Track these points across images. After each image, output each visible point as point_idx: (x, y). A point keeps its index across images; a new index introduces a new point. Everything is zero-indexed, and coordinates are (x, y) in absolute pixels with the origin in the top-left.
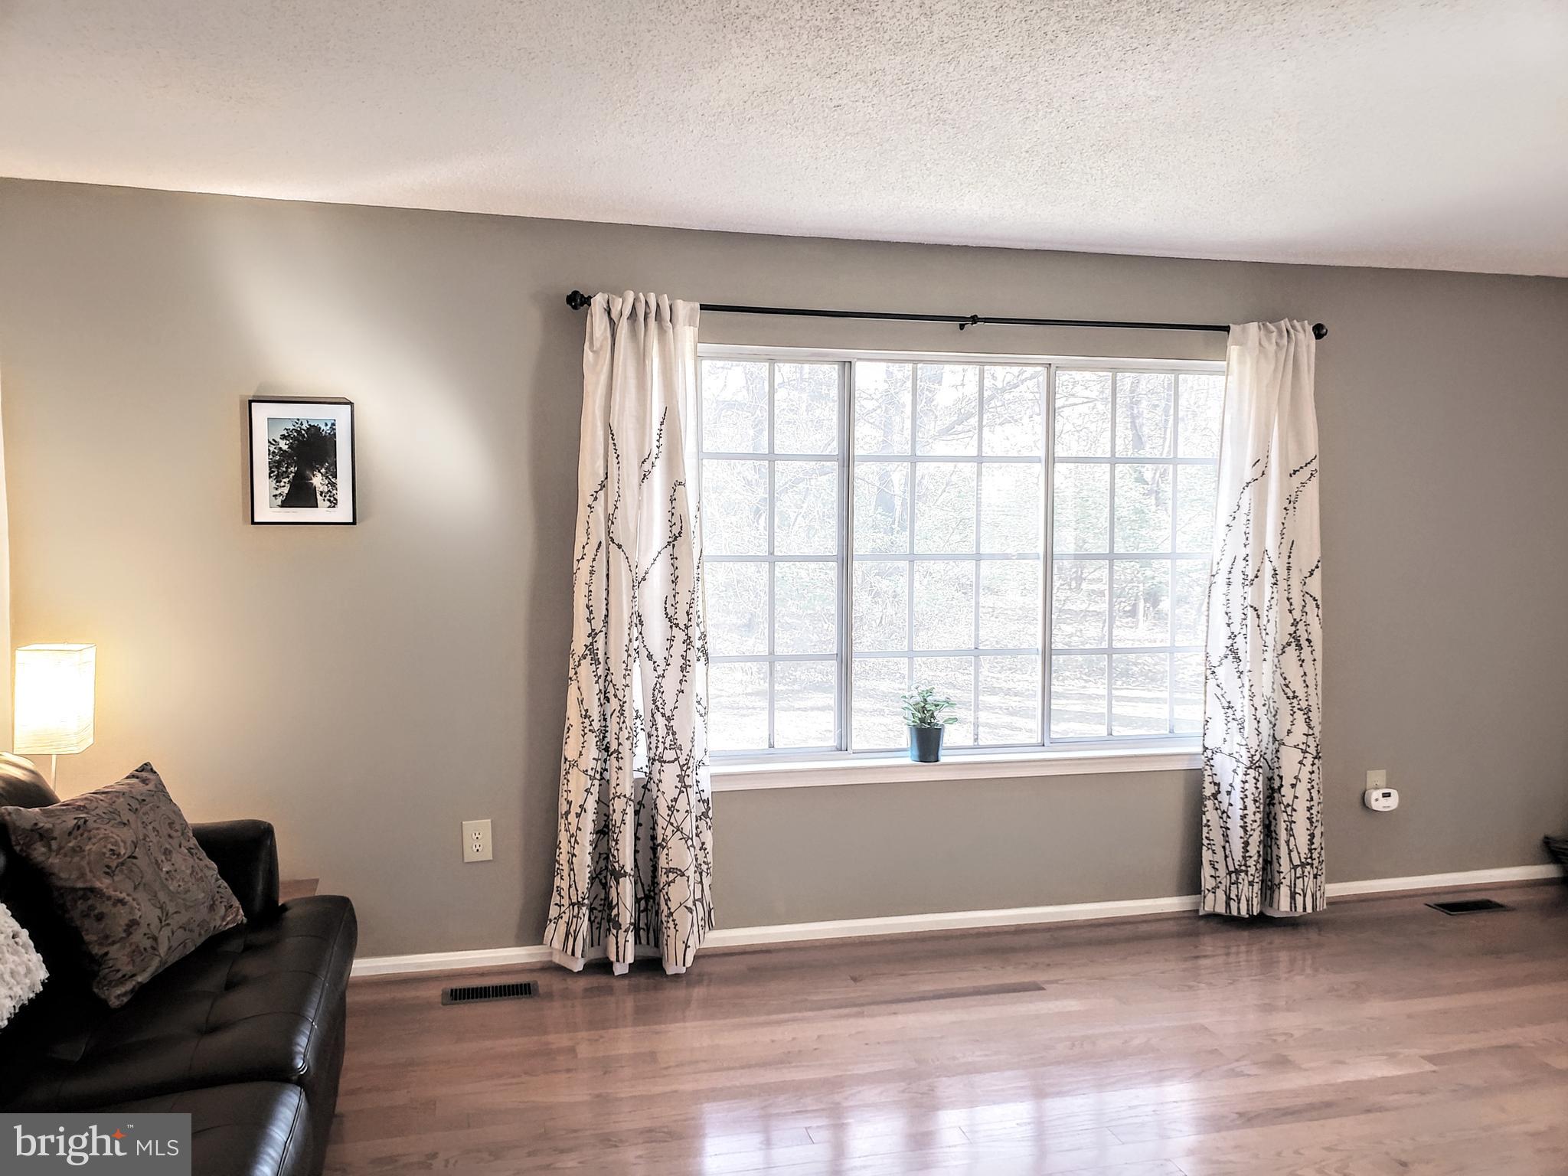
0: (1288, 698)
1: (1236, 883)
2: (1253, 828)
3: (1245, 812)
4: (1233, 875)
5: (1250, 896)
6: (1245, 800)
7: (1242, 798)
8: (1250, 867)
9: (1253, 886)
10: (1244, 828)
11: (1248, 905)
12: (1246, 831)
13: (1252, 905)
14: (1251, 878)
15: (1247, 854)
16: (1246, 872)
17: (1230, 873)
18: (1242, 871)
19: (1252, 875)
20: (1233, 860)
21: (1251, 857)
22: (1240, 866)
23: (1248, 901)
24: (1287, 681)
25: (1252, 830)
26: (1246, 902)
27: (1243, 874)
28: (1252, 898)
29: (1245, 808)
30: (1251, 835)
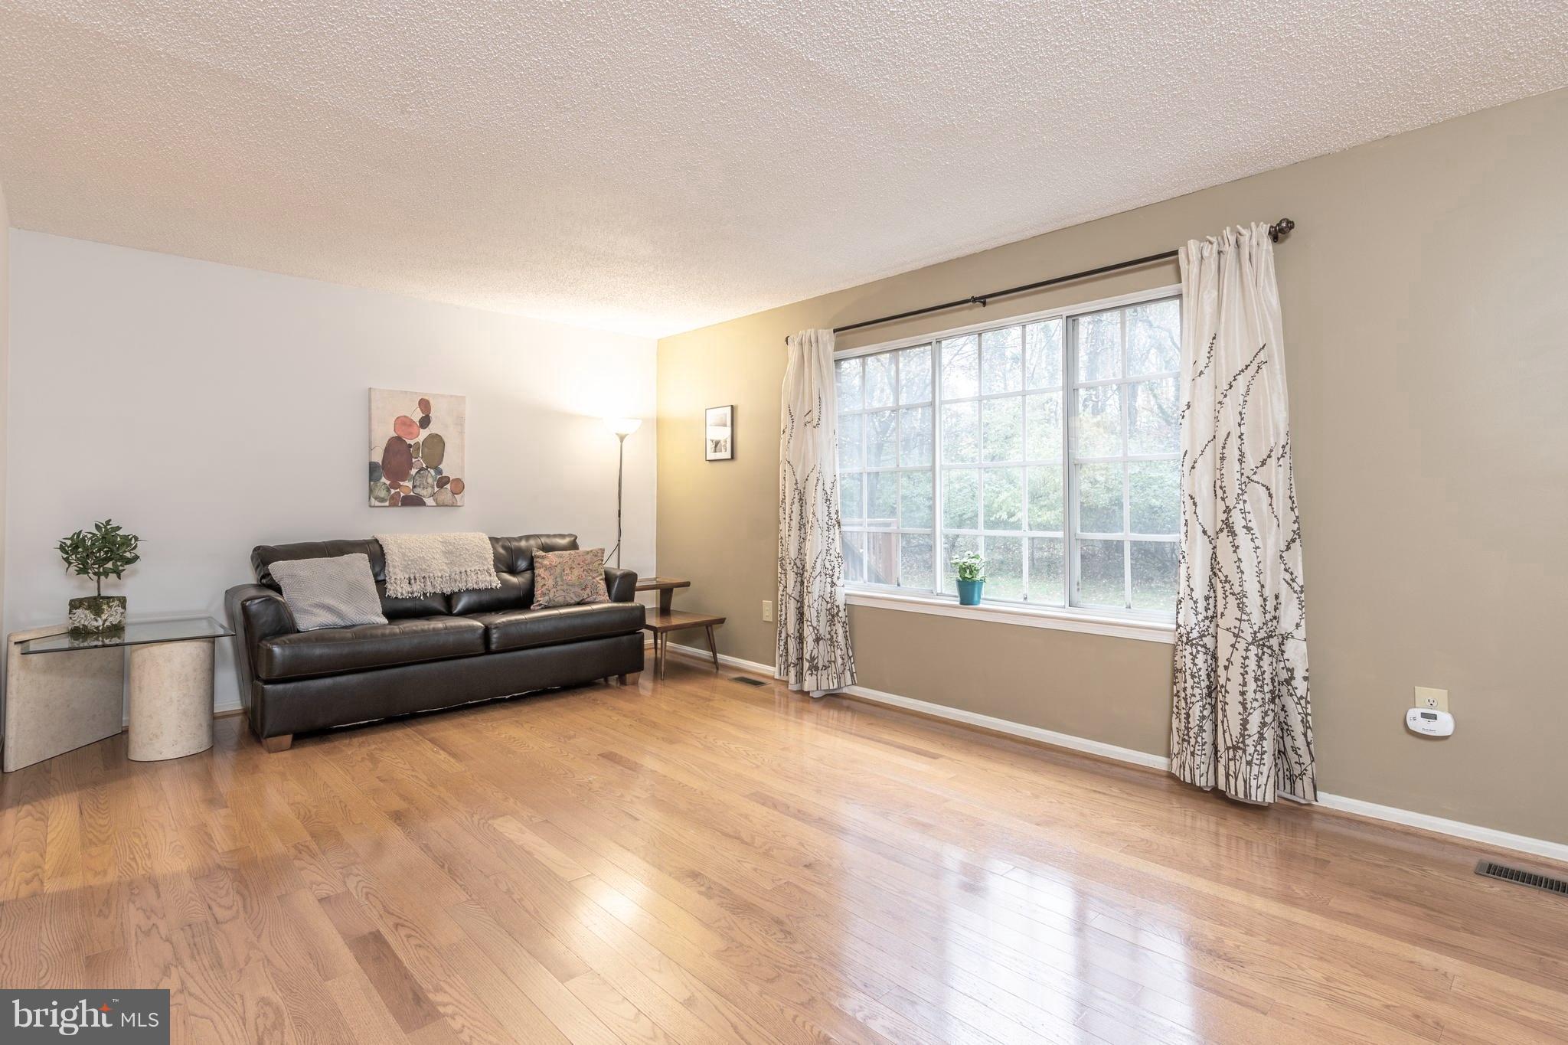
0: (1295, 592)
1: (1234, 759)
2: (1253, 706)
3: (1245, 689)
4: (1231, 751)
5: (1248, 776)
6: (1245, 676)
7: (1241, 674)
8: (1248, 746)
9: (1251, 766)
10: (1243, 704)
11: (1246, 788)
12: (1245, 709)
13: (1250, 786)
14: (1249, 758)
15: (1246, 733)
16: (1244, 751)
17: (1228, 748)
18: (1239, 748)
19: (1250, 754)
20: (1231, 735)
21: (1250, 736)
22: (1238, 743)
23: (1245, 782)
24: (1294, 576)
25: (1251, 708)
26: (1243, 783)
27: (1240, 752)
28: (1250, 779)
29: (1245, 684)
30: (1250, 714)
